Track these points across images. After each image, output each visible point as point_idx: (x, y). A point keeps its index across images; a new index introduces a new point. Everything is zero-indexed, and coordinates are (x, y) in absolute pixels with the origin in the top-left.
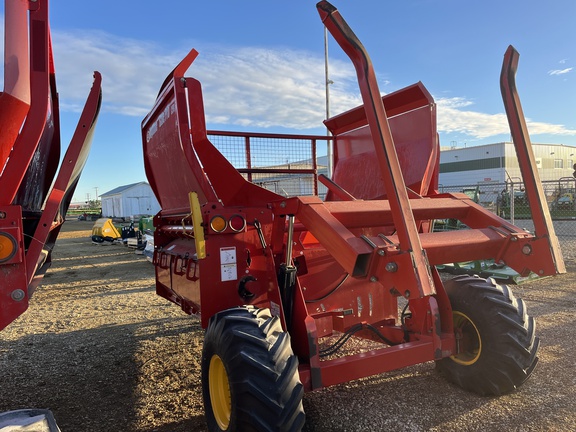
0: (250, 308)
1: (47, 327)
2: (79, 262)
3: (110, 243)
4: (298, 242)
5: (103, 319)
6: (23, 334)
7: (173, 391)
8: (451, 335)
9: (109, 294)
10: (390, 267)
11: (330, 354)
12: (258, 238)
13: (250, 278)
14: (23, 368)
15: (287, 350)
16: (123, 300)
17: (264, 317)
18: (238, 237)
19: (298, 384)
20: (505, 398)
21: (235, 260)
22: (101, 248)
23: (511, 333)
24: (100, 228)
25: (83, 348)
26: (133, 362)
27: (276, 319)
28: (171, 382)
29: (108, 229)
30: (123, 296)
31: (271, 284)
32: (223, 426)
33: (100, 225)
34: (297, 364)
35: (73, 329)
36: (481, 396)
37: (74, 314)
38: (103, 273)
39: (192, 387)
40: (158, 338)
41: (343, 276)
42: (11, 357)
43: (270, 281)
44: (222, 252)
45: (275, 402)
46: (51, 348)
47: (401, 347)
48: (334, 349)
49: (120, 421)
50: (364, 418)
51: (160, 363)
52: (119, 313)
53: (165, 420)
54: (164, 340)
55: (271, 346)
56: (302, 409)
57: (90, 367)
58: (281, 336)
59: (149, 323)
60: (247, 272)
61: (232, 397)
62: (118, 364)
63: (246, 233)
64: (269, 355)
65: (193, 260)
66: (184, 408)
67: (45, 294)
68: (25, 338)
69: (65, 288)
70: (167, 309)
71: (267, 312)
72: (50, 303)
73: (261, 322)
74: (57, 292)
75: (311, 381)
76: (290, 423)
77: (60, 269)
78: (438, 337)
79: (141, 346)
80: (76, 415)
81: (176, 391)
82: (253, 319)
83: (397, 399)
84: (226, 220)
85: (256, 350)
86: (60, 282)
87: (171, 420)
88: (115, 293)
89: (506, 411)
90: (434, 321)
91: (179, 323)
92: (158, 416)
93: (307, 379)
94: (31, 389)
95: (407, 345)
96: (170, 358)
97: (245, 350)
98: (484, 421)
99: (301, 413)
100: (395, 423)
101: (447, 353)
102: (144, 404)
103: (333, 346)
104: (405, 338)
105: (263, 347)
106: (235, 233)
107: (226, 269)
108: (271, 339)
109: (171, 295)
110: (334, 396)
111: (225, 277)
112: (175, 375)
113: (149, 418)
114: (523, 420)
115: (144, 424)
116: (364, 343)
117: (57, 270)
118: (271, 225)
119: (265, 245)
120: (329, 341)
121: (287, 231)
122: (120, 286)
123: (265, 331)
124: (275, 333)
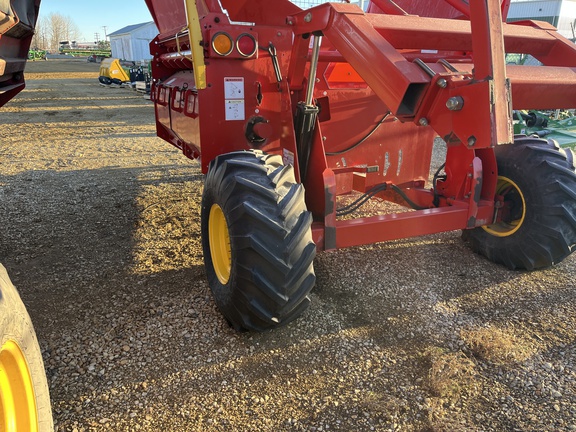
0: (258, 153)
1: (48, 165)
2: (86, 103)
3: (118, 86)
4: (322, 79)
5: (106, 160)
6: (23, 169)
7: (174, 239)
8: (490, 203)
9: (114, 136)
10: (453, 103)
11: (344, 214)
12: (271, 69)
13: (261, 120)
14: (19, 203)
15: (298, 205)
16: (128, 143)
17: (275, 165)
18: (247, 65)
19: (311, 244)
20: (537, 274)
21: (242, 95)
22: (109, 91)
23: (567, 205)
24: (107, 69)
25: (83, 187)
26: (134, 206)
27: (289, 167)
28: (173, 229)
29: (117, 72)
30: (128, 139)
31: (285, 129)
32: (223, 280)
33: (107, 66)
34: (310, 221)
35: (75, 169)
36: (510, 269)
37: (77, 154)
38: (110, 115)
39: (194, 235)
40: (161, 184)
41: (372, 127)
42: (7, 192)
43: (285, 124)
44: (226, 83)
45: (282, 262)
46: (51, 185)
47: (427, 212)
48: (350, 210)
49: (117, 264)
50: (378, 282)
51: (162, 209)
52: (123, 156)
53: (164, 267)
54: (168, 187)
55: (280, 199)
56: (311, 270)
57: (89, 207)
58: (294, 188)
59: (153, 168)
60: (257, 111)
61: (232, 251)
62: (119, 206)
63: (256, 61)
64: (278, 209)
65: (192, 92)
66: (185, 256)
67: (49, 132)
68: (24, 174)
69: (69, 127)
70: (173, 156)
71: (278, 159)
72: (53, 141)
73: (270, 170)
74: (60, 130)
75: (324, 241)
76: (299, 284)
77: (66, 108)
78: (475, 204)
79: (143, 190)
80: (71, 254)
81: (178, 238)
82: (261, 166)
83: (415, 265)
84: (232, 40)
85: (263, 201)
86: (65, 121)
87: (170, 267)
88: (120, 136)
89: (539, 289)
90: (474, 186)
91: (185, 170)
92: (156, 261)
93: (320, 238)
94: (24, 224)
95: (435, 211)
96: (174, 205)
97: (249, 200)
98: (513, 297)
99: (311, 275)
100: (412, 291)
101: (481, 222)
102: (142, 249)
103: (348, 207)
104: (434, 203)
105: (271, 199)
106: (243, 59)
107: (232, 105)
108: (280, 191)
109: (173, 138)
110: (346, 258)
111: (230, 116)
112: (177, 222)
113: (147, 263)
114: (557, 299)
115: (142, 268)
116: (383, 205)
117: (62, 108)
118: (289, 53)
119: (280, 77)
120: (344, 201)
121: (310, 60)
122: (125, 129)
123: (275, 180)
124: (286, 184)
